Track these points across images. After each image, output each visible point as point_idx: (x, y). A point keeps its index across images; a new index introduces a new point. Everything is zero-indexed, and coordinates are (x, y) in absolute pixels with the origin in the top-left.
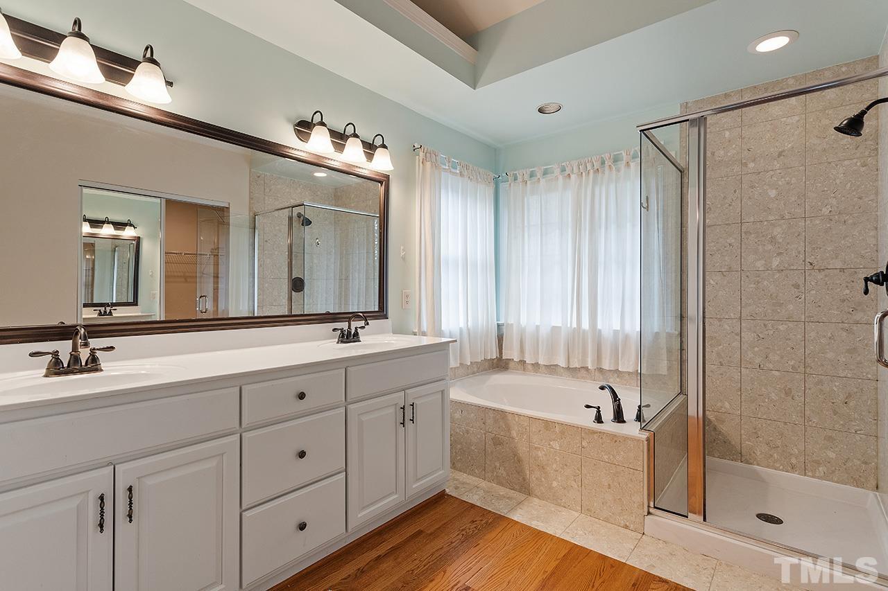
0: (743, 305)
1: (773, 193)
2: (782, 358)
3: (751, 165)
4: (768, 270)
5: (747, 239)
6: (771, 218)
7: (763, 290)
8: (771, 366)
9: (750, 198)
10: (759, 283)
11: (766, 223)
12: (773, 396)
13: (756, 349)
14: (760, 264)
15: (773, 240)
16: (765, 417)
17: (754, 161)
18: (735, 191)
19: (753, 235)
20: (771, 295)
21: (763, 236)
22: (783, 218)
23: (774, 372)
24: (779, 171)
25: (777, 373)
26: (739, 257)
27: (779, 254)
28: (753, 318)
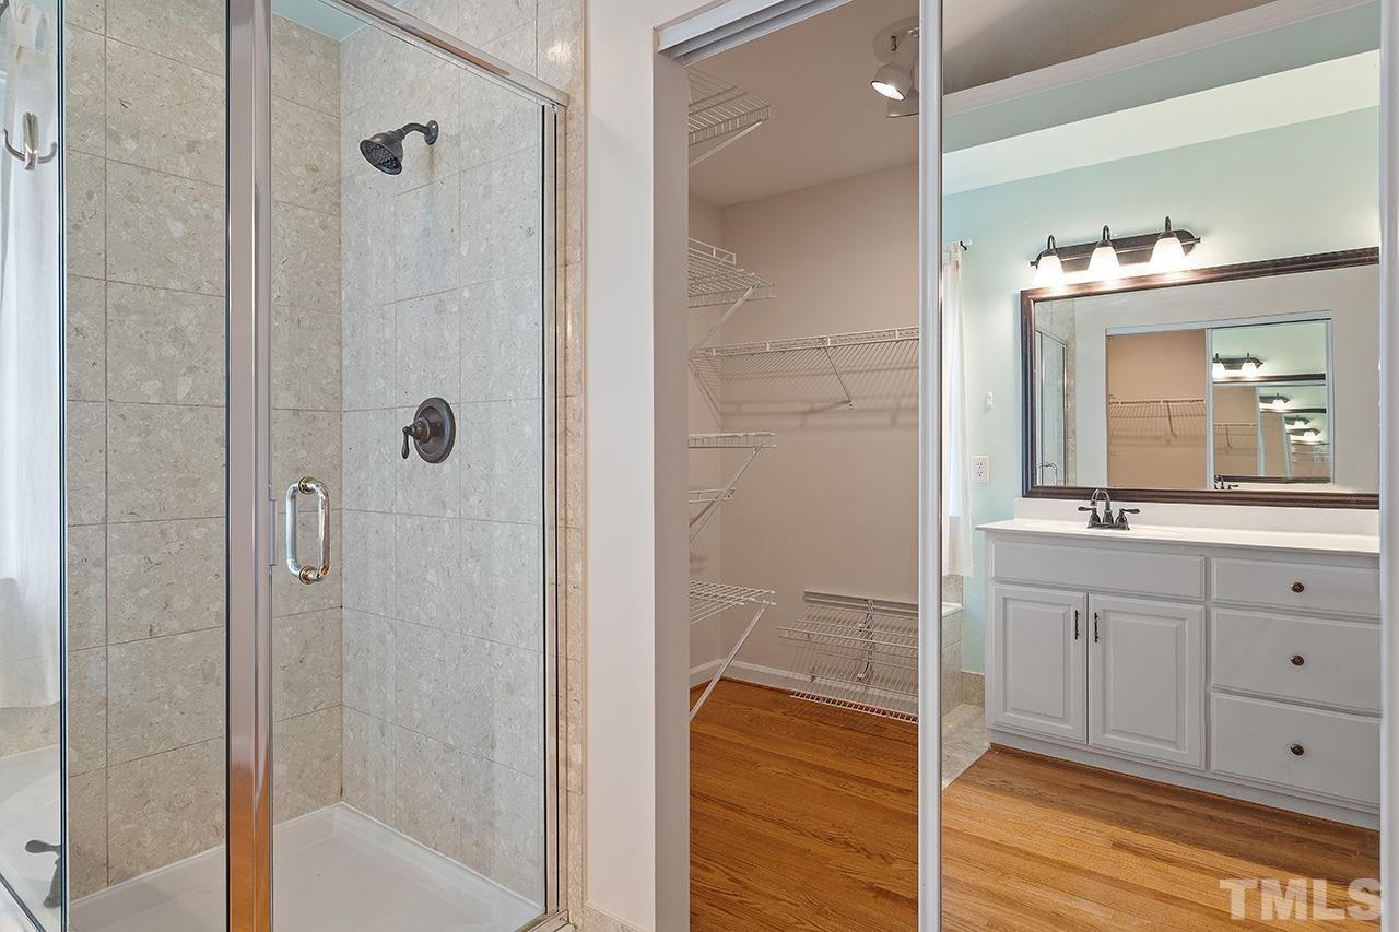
0: (112, 487)
1: (177, 229)
2: (197, 601)
3: (130, 145)
4: (168, 403)
5: (121, 323)
6: (173, 284)
7: (159, 451)
8: (175, 624)
9: (126, 224)
10: (148, 433)
11: (162, 293)
12: (181, 692)
13: (144, 592)
14: (150, 388)
15: (178, 335)
16: (162, 747)
17: (135, 136)
18: (90, 195)
19: (134, 317)
20: (176, 462)
21: (157, 324)
22: (197, 289)
23: (180, 637)
24: (189, 183)
25: (187, 638)
26: (100, 368)
27: (192, 369)
28: (134, 518)
